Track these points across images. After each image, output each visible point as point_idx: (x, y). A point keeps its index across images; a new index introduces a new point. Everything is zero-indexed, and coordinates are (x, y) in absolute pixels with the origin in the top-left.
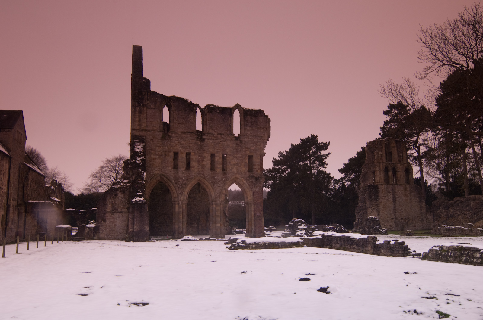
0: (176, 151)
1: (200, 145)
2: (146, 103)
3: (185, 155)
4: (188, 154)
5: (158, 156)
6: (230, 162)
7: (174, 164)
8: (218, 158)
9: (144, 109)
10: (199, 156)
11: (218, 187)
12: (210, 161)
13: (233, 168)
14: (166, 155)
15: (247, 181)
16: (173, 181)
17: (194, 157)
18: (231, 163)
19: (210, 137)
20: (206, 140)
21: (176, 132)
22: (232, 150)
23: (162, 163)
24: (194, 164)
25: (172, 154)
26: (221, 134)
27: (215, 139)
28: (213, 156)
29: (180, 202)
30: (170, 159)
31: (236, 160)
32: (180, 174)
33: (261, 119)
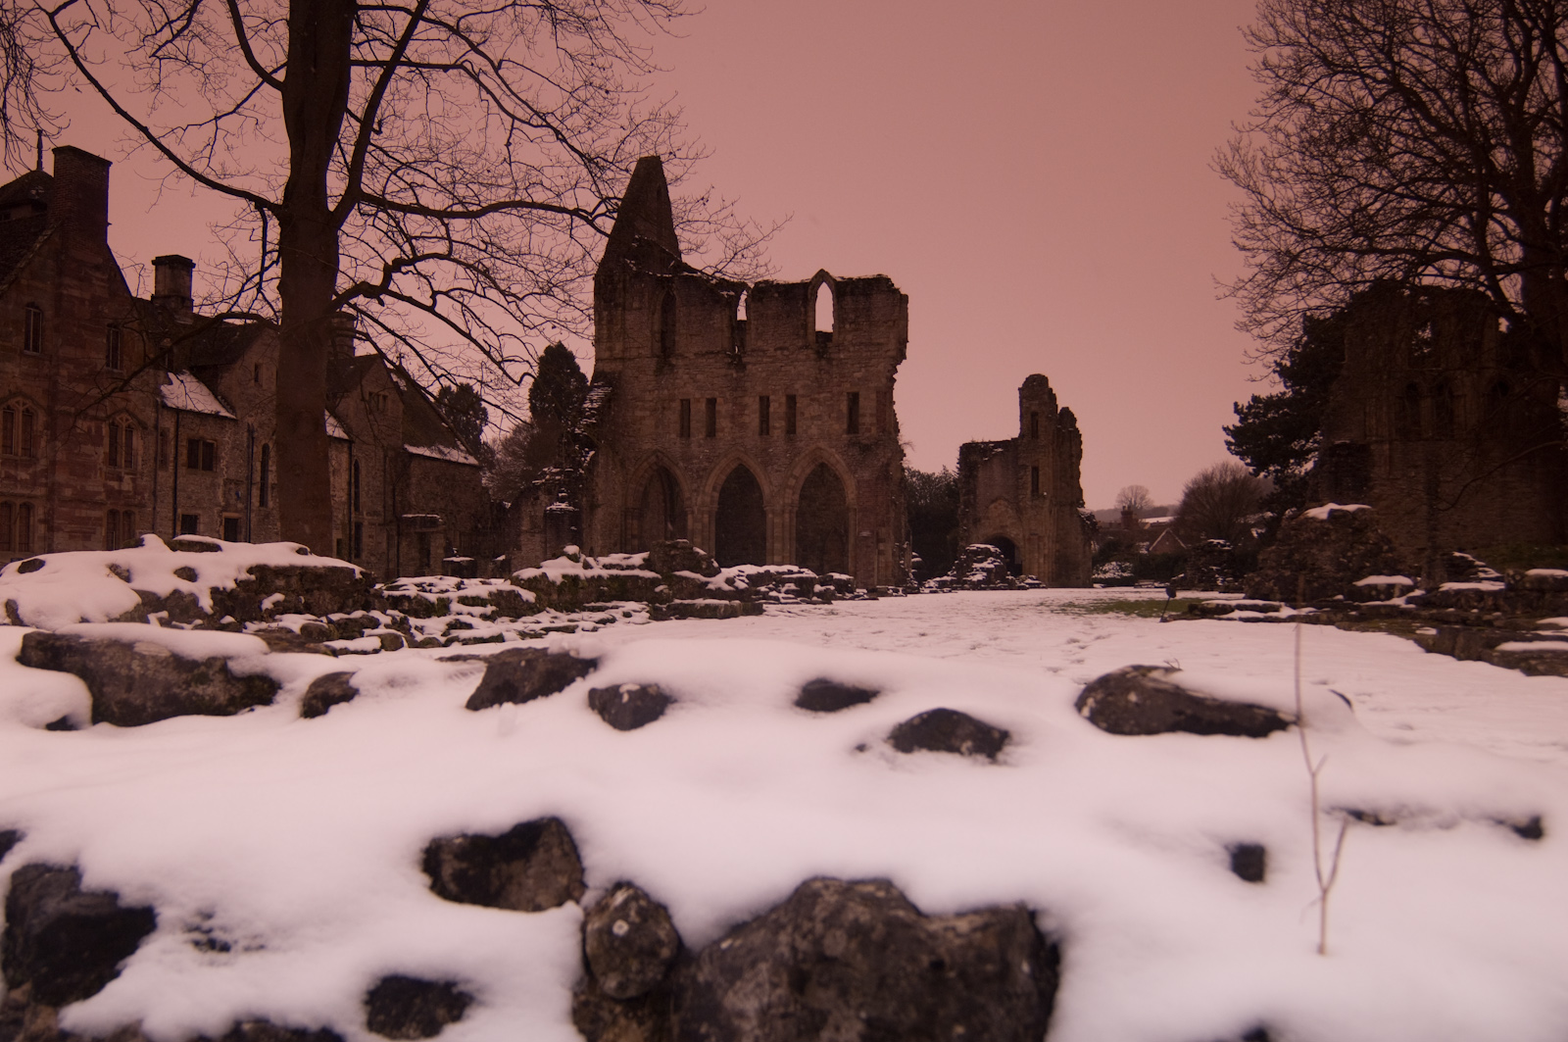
0: (685, 397)
1: (736, 379)
2: (621, 300)
3: (704, 405)
4: (712, 402)
5: (648, 413)
6: (803, 414)
7: (682, 427)
8: (777, 405)
9: (619, 312)
10: (735, 404)
11: (777, 471)
12: (758, 415)
13: (809, 427)
14: (664, 408)
15: (843, 455)
16: (681, 464)
17: (722, 408)
18: (807, 415)
19: (759, 359)
20: (749, 367)
21: (686, 355)
22: (810, 383)
23: (657, 427)
24: (723, 423)
25: (676, 405)
26: (781, 349)
27: (771, 363)
28: (765, 401)
29: (696, 509)
30: (673, 416)
31: (816, 406)
32: (694, 448)
33: (879, 299)
